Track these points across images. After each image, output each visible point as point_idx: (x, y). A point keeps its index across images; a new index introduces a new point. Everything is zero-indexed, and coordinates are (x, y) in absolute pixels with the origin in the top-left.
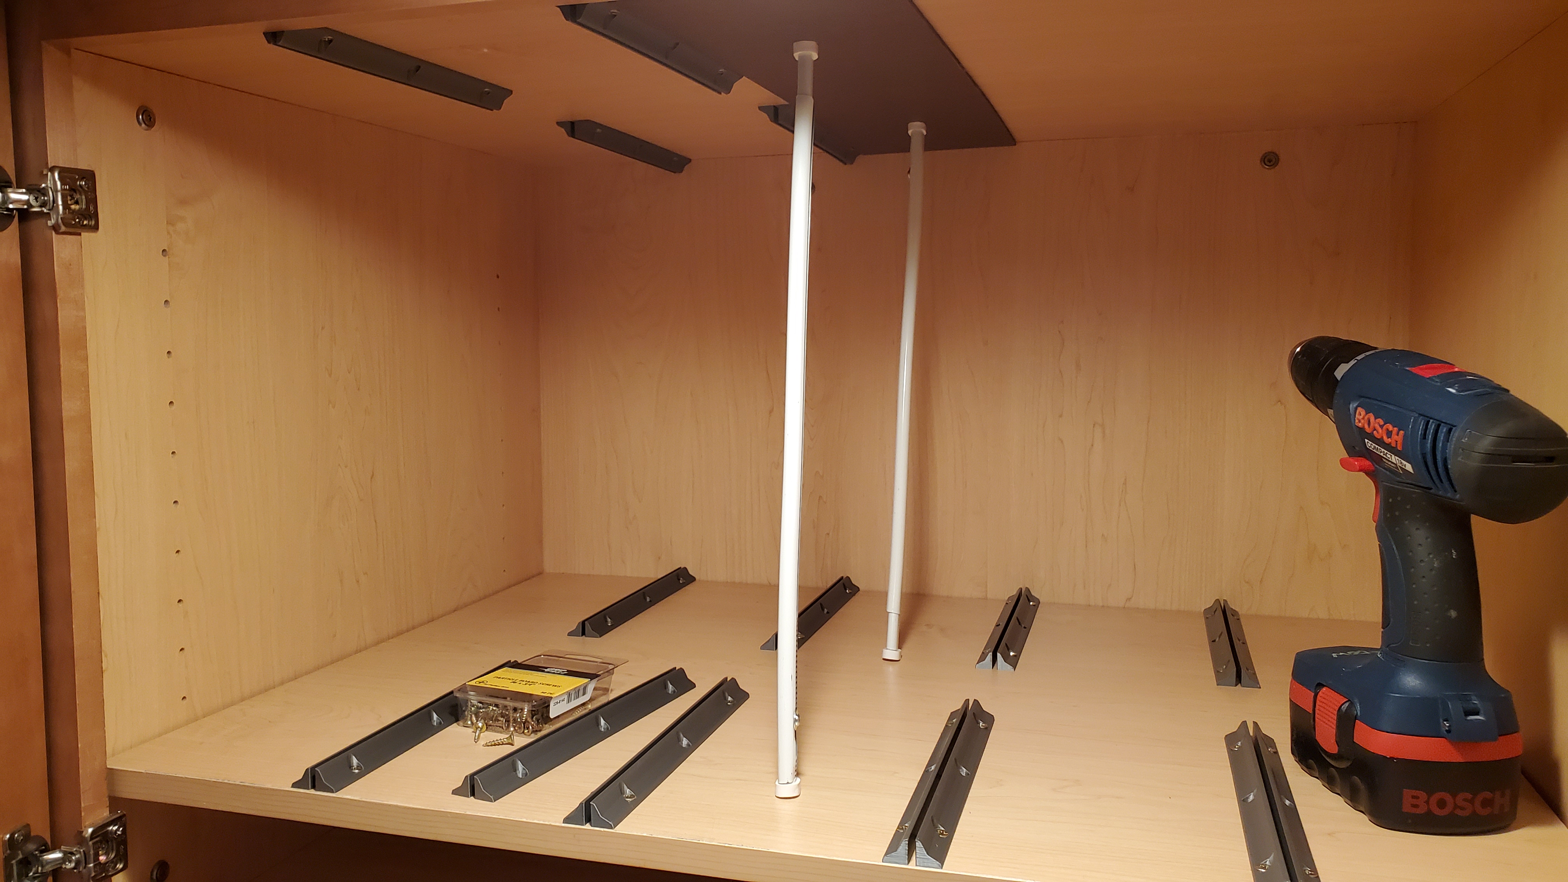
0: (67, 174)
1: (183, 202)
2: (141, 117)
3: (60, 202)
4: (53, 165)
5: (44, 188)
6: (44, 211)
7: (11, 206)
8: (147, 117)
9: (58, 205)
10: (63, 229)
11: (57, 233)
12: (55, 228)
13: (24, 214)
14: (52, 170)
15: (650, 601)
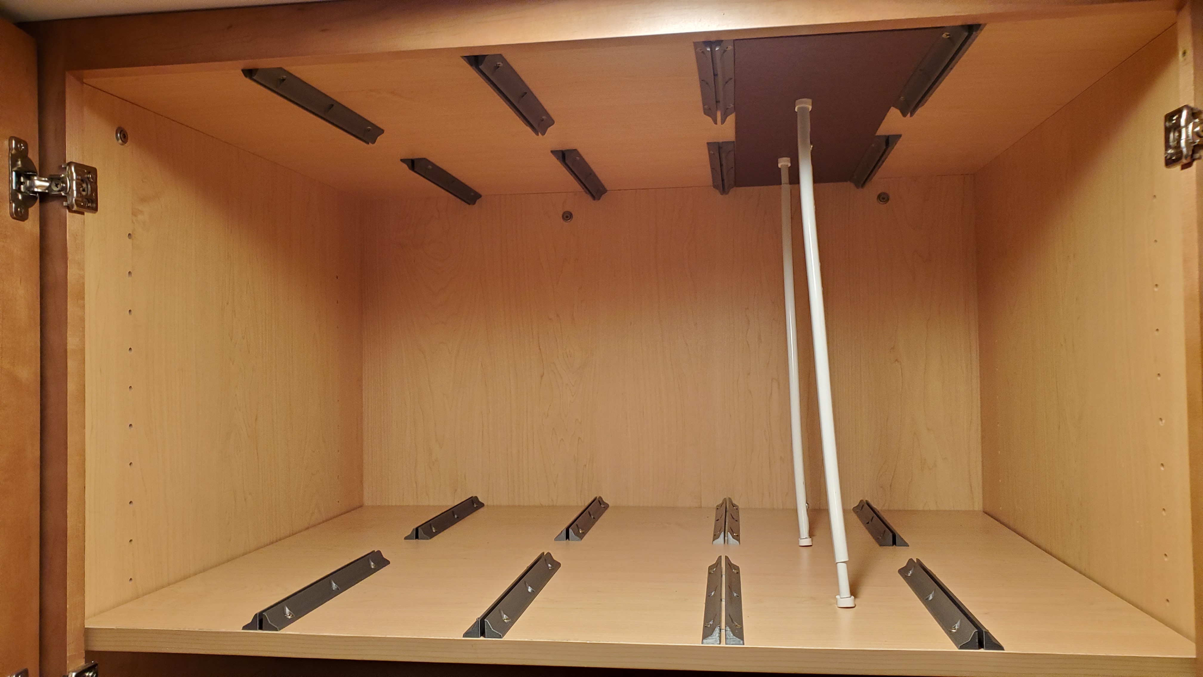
0: (80, 168)
1: (143, 200)
2: (119, 135)
3: (74, 188)
4: (69, 162)
5: (63, 178)
6: (62, 194)
7: (36, 190)
8: (123, 136)
9: (73, 190)
10: (75, 208)
11: (71, 211)
12: (69, 208)
13: (44, 197)
14: (70, 164)
15: (458, 517)
